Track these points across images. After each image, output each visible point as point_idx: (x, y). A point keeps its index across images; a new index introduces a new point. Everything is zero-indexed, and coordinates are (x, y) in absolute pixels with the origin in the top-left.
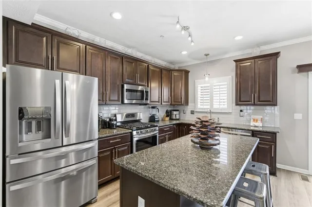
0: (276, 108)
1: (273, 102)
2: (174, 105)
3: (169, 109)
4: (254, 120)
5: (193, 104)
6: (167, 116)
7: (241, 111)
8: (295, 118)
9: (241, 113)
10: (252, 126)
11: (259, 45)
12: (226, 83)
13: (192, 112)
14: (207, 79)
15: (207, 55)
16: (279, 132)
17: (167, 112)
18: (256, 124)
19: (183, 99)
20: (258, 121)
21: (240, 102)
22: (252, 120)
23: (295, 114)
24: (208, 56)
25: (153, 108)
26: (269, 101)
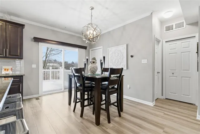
0: (22, 61)
1: (20, 57)
4: (5, 70)
8: (33, 67)
16: (24, 75)
18: (7, 72)
20: (9, 70)
22: (3, 70)
26: (18, 55)
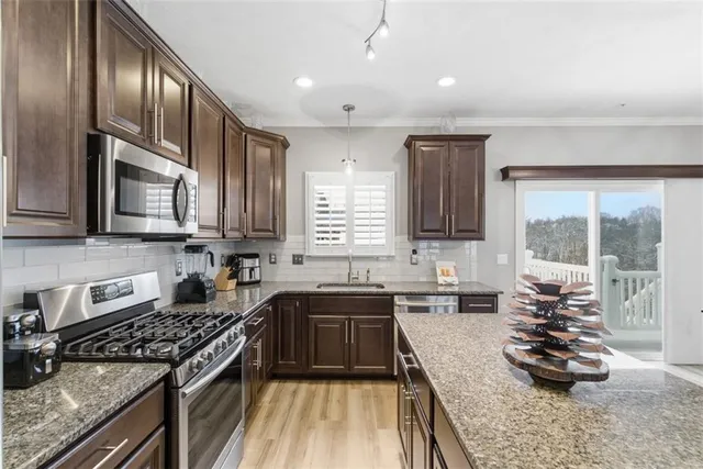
1: (476, 233)
3: (237, 251)
4: (443, 271)
5: (302, 237)
6: (230, 277)
7: (415, 252)
8: (499, 263)
9: (415, 256)
10: (442, 285)
11: (455, 113)
12: (384, 187)
13: (298, 260)
14: (349, 171)
15: (349, 108)
16: (502, 293)
20: (451, 273)
21: (422, 231)
22: (439, 272)
23: (499, 256)
24: (351, 112)
25: (193, 249)
26: (474, 231)
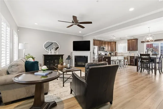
0: (138, 51)
1: (135, 50)
2: (112, 51)
3: (110, 52)
5: (117, 51)
6: (110, 54)
14: (120, 44)
15: (120, 38)
17: (110, 53)
19: (114, 49)
25: (106, 52)
